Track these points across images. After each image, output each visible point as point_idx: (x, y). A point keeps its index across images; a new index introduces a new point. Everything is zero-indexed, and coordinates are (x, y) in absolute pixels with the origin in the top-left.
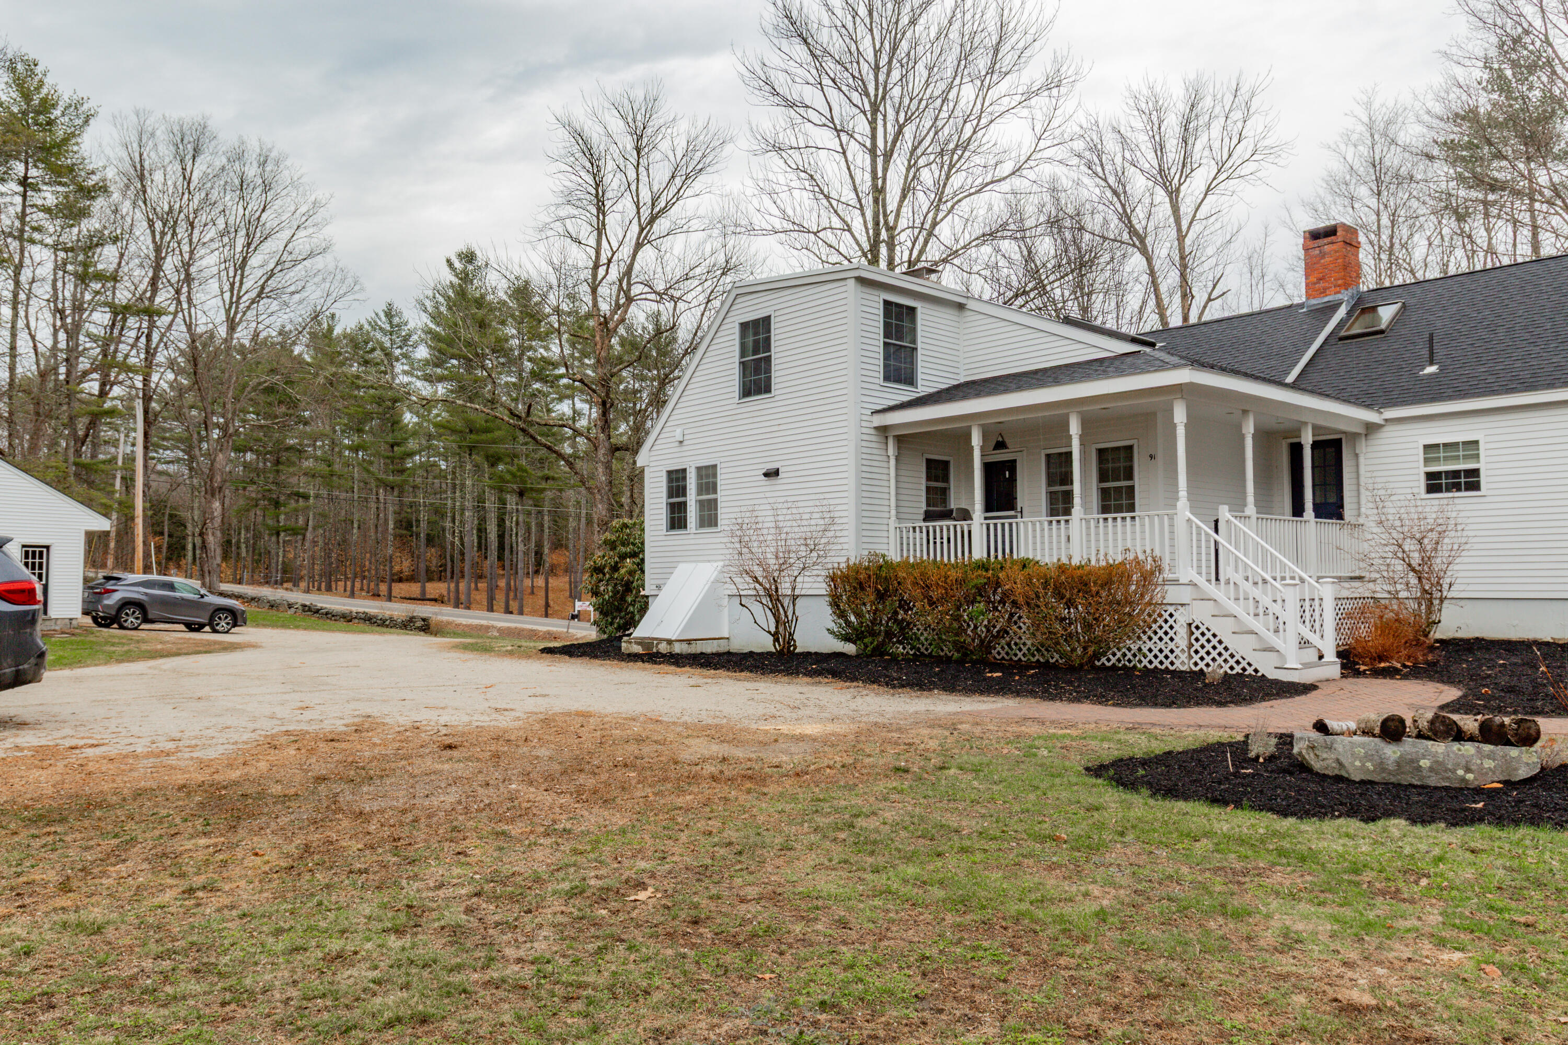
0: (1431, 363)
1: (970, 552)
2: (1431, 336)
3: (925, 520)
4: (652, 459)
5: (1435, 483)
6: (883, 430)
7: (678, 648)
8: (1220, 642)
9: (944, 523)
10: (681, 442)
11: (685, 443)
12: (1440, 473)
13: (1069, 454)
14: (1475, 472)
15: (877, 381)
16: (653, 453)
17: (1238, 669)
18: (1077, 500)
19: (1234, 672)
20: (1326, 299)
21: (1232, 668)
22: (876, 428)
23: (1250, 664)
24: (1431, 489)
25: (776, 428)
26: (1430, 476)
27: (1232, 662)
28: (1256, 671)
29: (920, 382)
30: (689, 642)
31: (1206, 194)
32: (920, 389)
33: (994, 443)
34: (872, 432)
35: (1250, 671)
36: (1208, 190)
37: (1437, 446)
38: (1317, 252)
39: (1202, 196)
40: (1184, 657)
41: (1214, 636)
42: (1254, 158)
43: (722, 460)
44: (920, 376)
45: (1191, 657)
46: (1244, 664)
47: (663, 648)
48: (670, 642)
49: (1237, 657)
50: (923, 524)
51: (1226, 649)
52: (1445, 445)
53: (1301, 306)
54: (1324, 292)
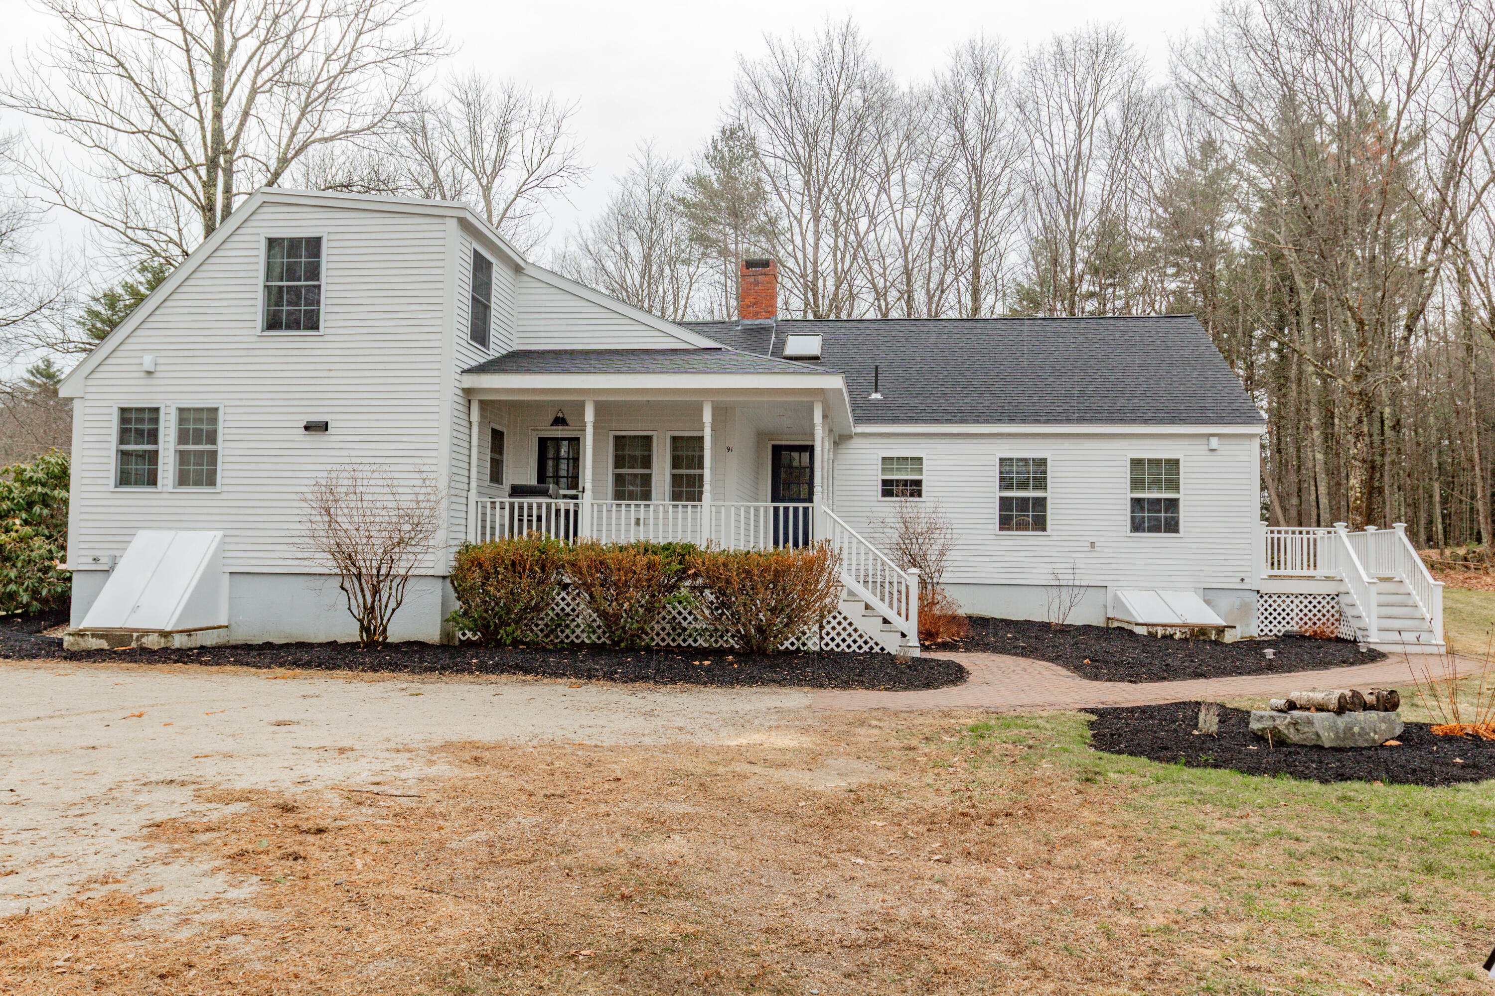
0: (876, 391)
1: (575, 534)
2: (877, 367)
3: (511, 496)
4: (90, 389)
5: (889, 488)
6: (468, 392)
7: (178, 642)
8: (850, 624)
9: (535, 500)
10: (149, 373)
11: (157, 375)
12: (892, 481)
13: (701, 439)
14: (918, 483)
15: (465, 337)
16: (90, 382)
17: (866, 648)
18: (707, 487)
19: (862, 651)
20: (758, 322)
21: (860, 647)
22: (464, 390)
23: (877, 644)
24: (887, 493)
25: (325, 374)
26: (885, 483)
27: (860, 642)
28: (882, 649)
29: (492, 345)
30: (189, 632)
31: (517, 196)
32: (491, 352)
33: (551, 418)
34: (460, 392)
35: (877, 649)
36: (519, 193)
37: (892, 459)
38: (752, 280)
39: (513, 196)
40: (816, 639)
41: (845, 618)
42: (561, 173)
43: (228, 403)
44: (492, 339)
45: (822, 638)
46: (871, 643)
47: (152, 642)
48: (165, 634)
49: (866, 637)
50: (507, 500)
51: (856, 630)
52: (898, 458)
53: (737, 323)
54: (756, 315)
